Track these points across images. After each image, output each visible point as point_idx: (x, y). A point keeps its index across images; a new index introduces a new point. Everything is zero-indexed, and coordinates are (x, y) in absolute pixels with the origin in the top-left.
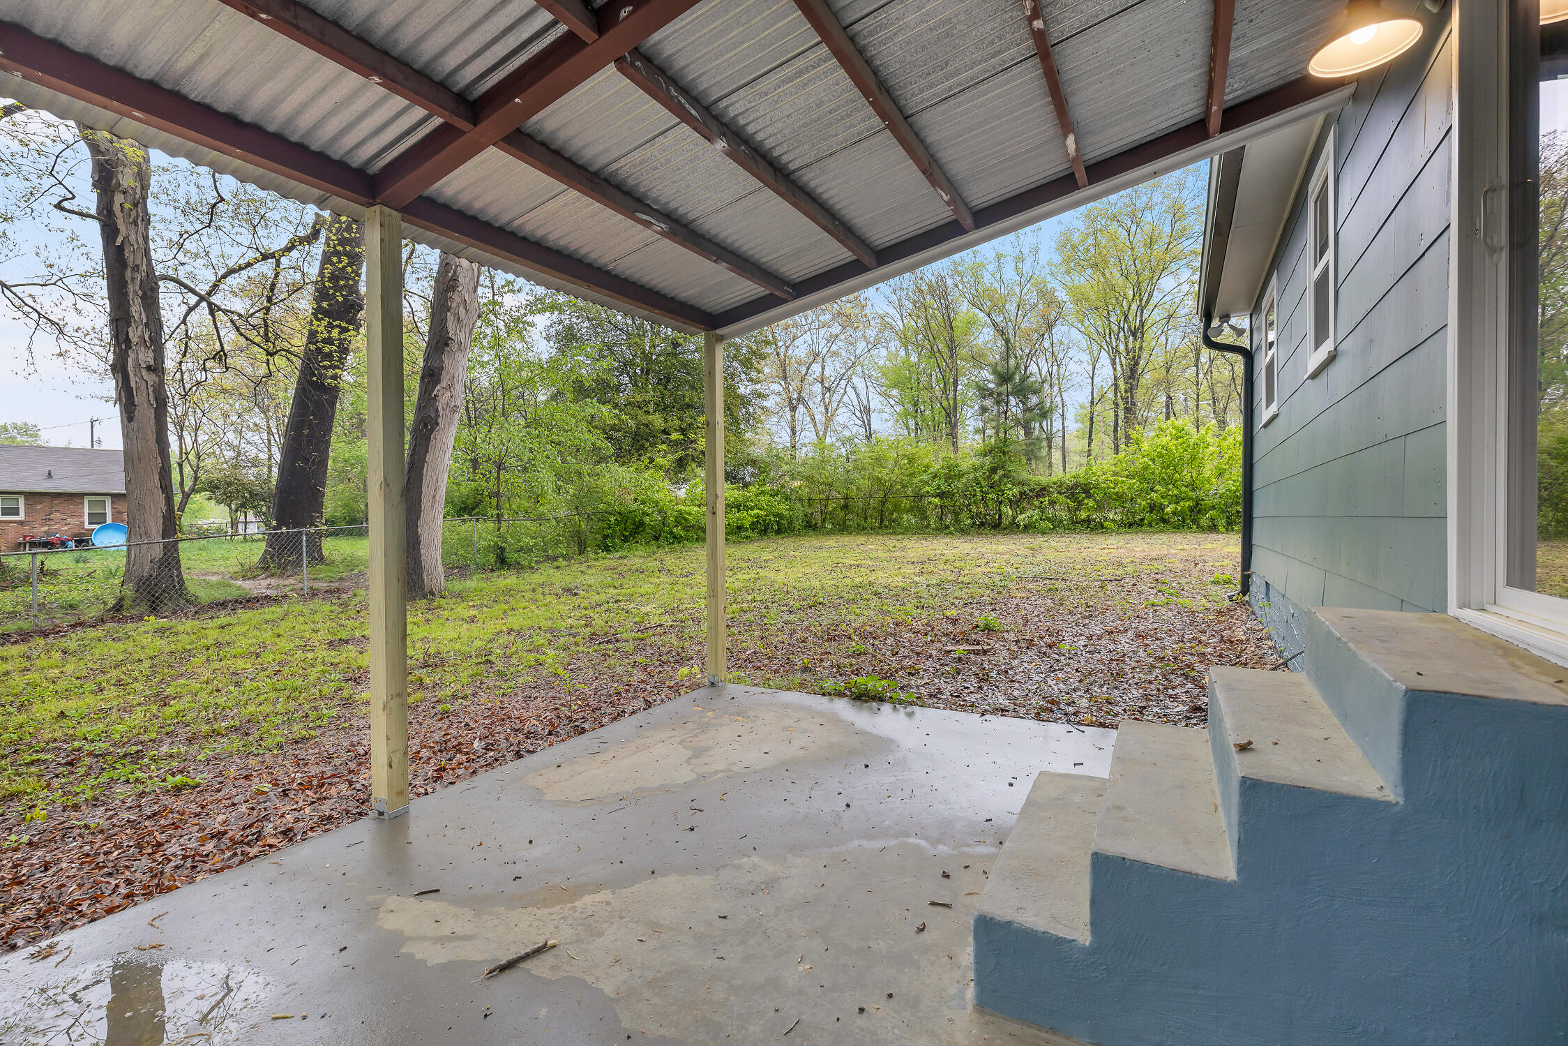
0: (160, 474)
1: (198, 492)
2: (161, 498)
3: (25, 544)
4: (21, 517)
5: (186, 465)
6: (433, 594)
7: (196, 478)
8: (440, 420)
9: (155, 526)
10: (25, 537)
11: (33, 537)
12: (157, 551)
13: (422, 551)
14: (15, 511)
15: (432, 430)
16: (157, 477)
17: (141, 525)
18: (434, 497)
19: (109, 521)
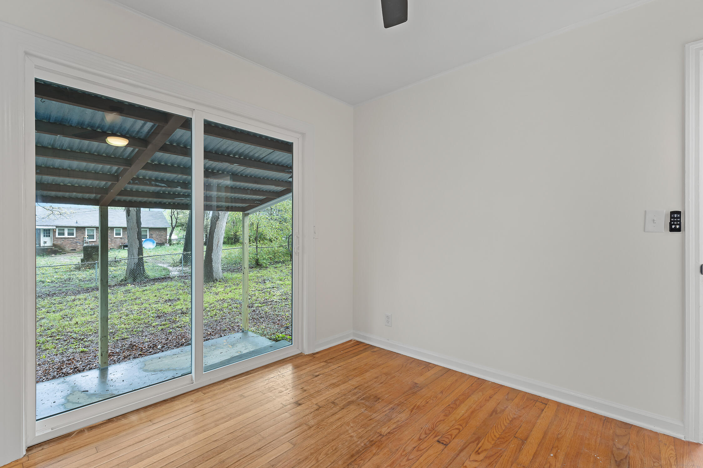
0: (137, 234)
1: (177, 227)
2: (137, 242)
3: (122, 246)
4: (121, 236)
5: (173, 216)
6: (217, 280)
7: (176, 222)
8: (220, 217)
9: (136, 252)
10: (122, 243)
11: (124, 243)
12: (136, 261)
13: (213, 264)
14: (119, 234)
15: (217, 220)
16: (136, 235)
17: (131, 251)
18: (218, 245)
19: (148, 238)
